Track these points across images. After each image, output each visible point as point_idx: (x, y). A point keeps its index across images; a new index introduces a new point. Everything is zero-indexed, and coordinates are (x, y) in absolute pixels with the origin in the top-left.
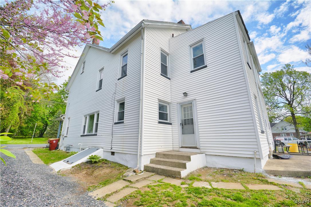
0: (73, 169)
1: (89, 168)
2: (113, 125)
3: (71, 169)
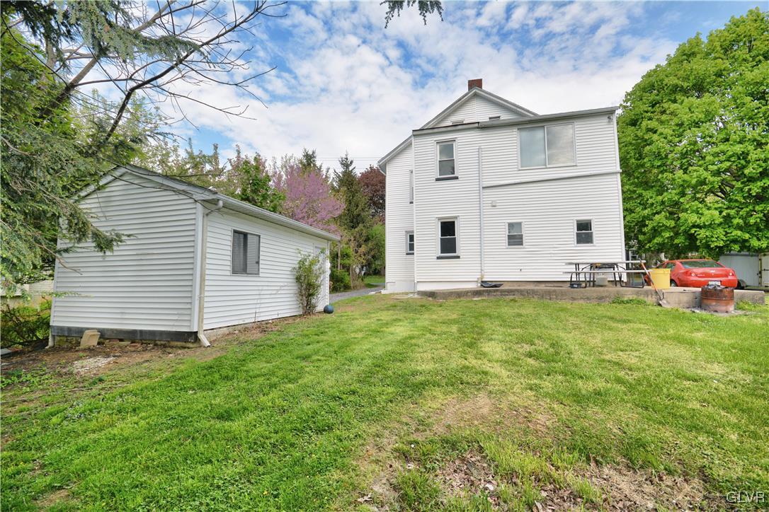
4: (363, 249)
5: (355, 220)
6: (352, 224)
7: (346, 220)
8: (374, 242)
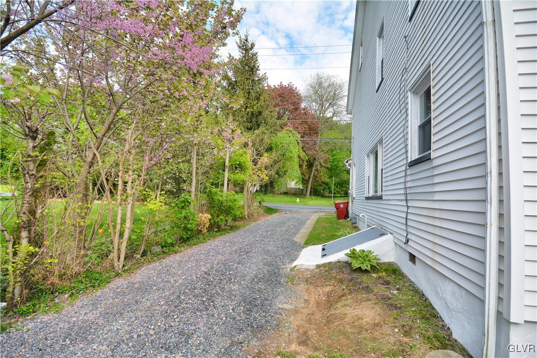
0: (317, 271)
1: (341, 281)
2: (406, 169)
3: (313, 270)
4: (265, 159)
5: (254, 120)
6: (249, 125)
7: (242, 117)
8: (280, 152)
